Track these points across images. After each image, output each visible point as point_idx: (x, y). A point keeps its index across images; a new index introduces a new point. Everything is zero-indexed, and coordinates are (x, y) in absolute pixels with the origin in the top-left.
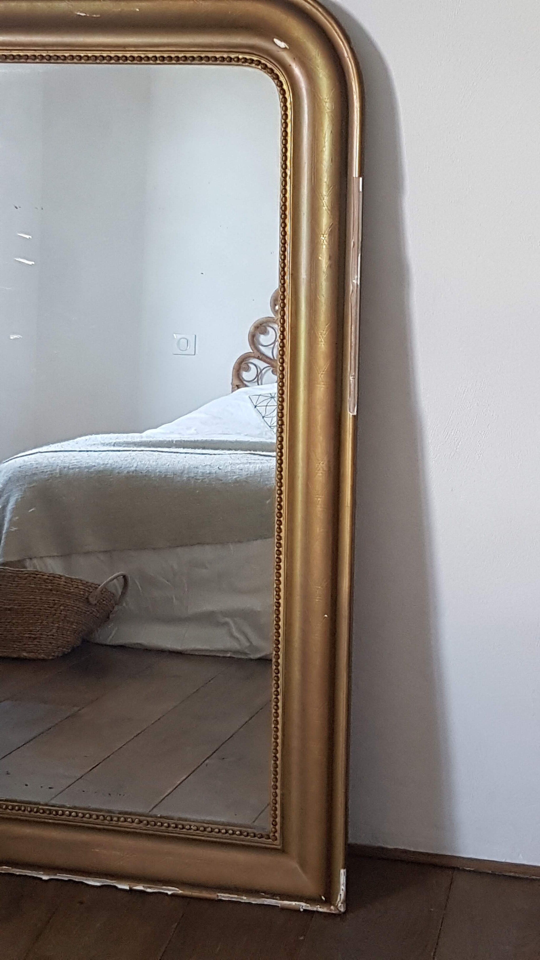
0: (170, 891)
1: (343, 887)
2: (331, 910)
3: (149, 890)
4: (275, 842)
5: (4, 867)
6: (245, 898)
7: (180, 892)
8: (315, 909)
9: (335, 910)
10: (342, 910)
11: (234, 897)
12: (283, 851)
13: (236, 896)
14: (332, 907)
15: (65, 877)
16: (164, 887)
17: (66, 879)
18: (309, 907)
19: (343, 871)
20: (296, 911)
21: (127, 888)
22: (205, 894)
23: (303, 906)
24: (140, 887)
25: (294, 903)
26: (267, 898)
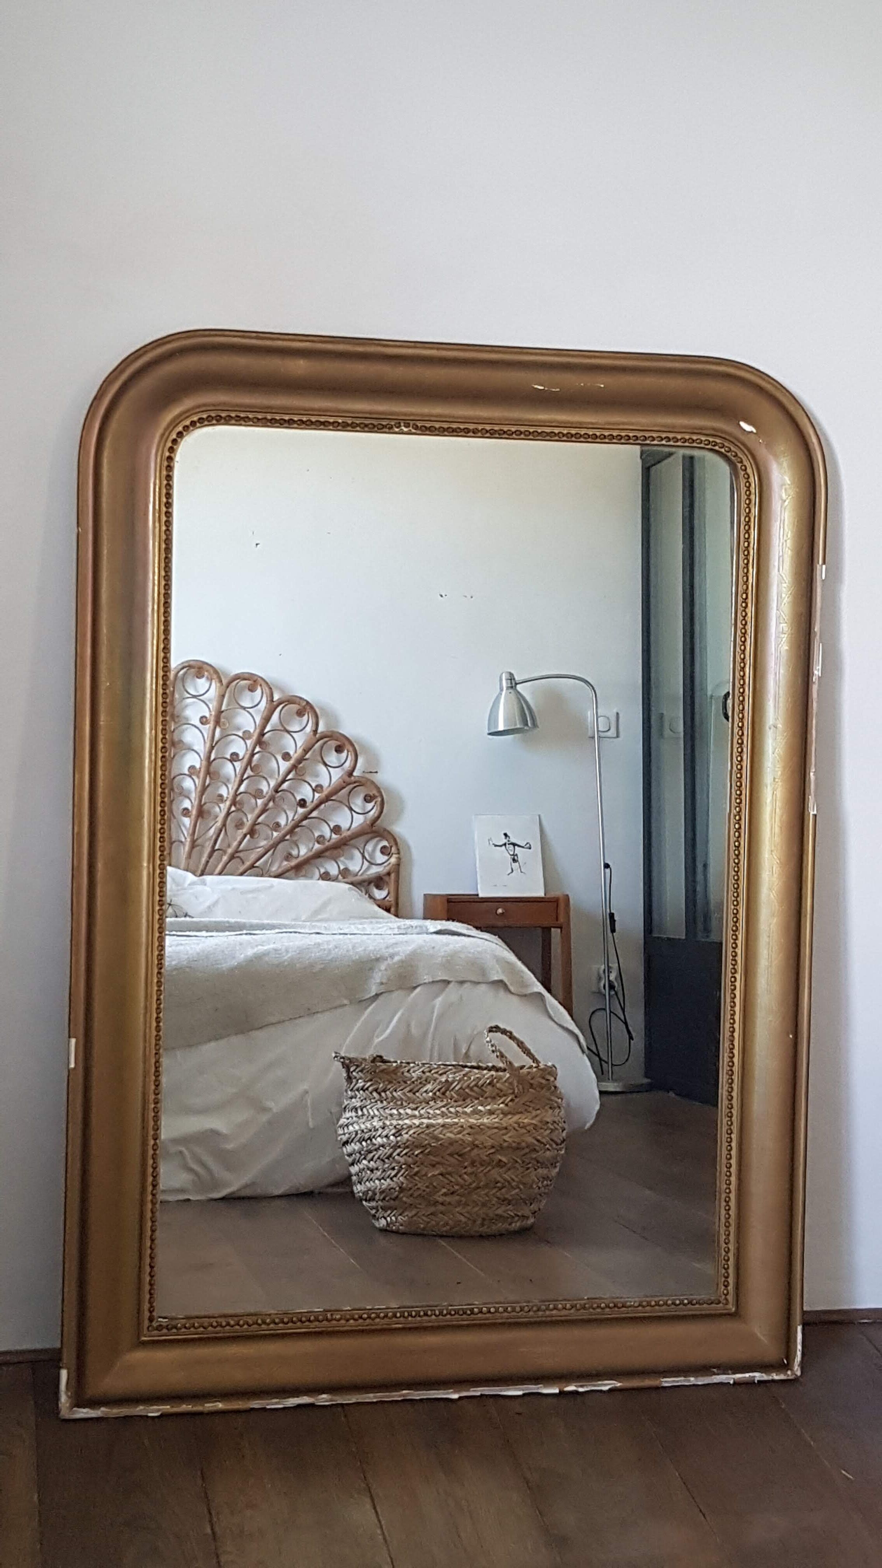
0: (606, 1385)
1: (799, 1347)
2: (788, 1376)
3: (581, 1390)
4: (728, 1307)
5: (404, 1392)
6: (692, 1379)
7: (619, 1384)
8: (770, 1378)
9: (792, 1375)
10: (799, 1373)
11: (680, 1381)
12: (735, 1316)
13: (682, 1378)
14: (789, 1372)
15: (476, 1392)
16: (600, 1382)
17: (478, 1394)
18: (765, 1377)
19: (799, 1328)
20: (750, 1384)
21: (557, 1391)
22: (648, 1382)
23: (758, 1376)
24: (571, 1388)
25: (747, 1375)
26: (718, 1374)
